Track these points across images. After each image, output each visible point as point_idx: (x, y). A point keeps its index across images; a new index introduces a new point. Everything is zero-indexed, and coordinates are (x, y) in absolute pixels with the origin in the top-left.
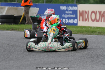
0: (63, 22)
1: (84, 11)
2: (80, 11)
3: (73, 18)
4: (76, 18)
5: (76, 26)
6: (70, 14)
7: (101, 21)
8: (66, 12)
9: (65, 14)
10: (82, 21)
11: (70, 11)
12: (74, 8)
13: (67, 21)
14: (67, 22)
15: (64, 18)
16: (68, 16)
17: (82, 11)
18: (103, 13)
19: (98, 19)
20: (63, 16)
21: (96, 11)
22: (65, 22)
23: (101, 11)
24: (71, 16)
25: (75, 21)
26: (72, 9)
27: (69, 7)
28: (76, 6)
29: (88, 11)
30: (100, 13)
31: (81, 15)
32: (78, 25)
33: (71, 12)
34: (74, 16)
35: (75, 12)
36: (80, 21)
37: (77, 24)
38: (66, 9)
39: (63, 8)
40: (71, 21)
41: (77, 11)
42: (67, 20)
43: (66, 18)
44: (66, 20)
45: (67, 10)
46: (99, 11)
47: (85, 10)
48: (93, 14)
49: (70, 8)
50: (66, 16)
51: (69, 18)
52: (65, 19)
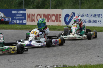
0: (15, 22)
1: (31, 14)
2: (28, 14)
3: (23, 20)
4: (25, 19)
9: (16, 16)
10: (30, 21)
12: (23, 12)
13: (18, 22)
15: (15, 19)
18: (46, 15)
21: (41, 14)
24: (21, 18)
25: (24, 22)
28: (25, 10)
29: (35, 14)
30: (44, 15)
31: (29, 17)
33: (21, 15)
34: (24, 18)
36: (28, 21)
37: (26, 24)
38: (16, 13)
39: (14, 12)
40: (21, 22)
41: (25, 14)
43: (17, 20)
45: (18, 14)
48: (39, 16)
49: (20, 12)
50: (17, 18)
51: (19, 20)
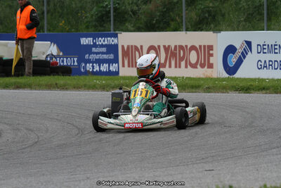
0: (88, 69)
1: (132, 46)
2: (123, 47)
3: (109, 62)
4: (116, 60)
5: (116, 77)
6: (103, 53)
7: (170, 66)
8: (94, 50)
9: (91, 53)
10: (129, 66)
11: (102, 46)
12: (111, 41)
13: (97, 68)
14: (95, 70)
15: (89, 61)
16: (97, 57)
17: (128, 47)
18: (173, 49)
19: (163, 61)
20: (87, 57)
21: (159, 47)
22: (91, 70)
23: (169, 46)
24: (105, 56)
25: (113, 68)
26: (106, 43)
27: (100, 39)
28: (116, 36)
29: (141, 47)
30: (167, 49)
31: (126, 53)
32: (121, 74)
33: (104, 50)
34: (111, 56)
35: (113, 49)
36: (123, 66)
37: (117, 73)
38: (92, 43)
39: (85, 41)
40: (104, 68)
41: (116, 46)
42: (95, 65)
43: (93, 63)
44: (93, 67)
45: (95, 45)
46: (164, 46)
47: (133, 44)
49: (101, 41)
50: (93, 57)
51: (100, 62)
52: (91, 65)
